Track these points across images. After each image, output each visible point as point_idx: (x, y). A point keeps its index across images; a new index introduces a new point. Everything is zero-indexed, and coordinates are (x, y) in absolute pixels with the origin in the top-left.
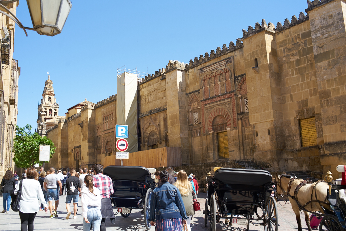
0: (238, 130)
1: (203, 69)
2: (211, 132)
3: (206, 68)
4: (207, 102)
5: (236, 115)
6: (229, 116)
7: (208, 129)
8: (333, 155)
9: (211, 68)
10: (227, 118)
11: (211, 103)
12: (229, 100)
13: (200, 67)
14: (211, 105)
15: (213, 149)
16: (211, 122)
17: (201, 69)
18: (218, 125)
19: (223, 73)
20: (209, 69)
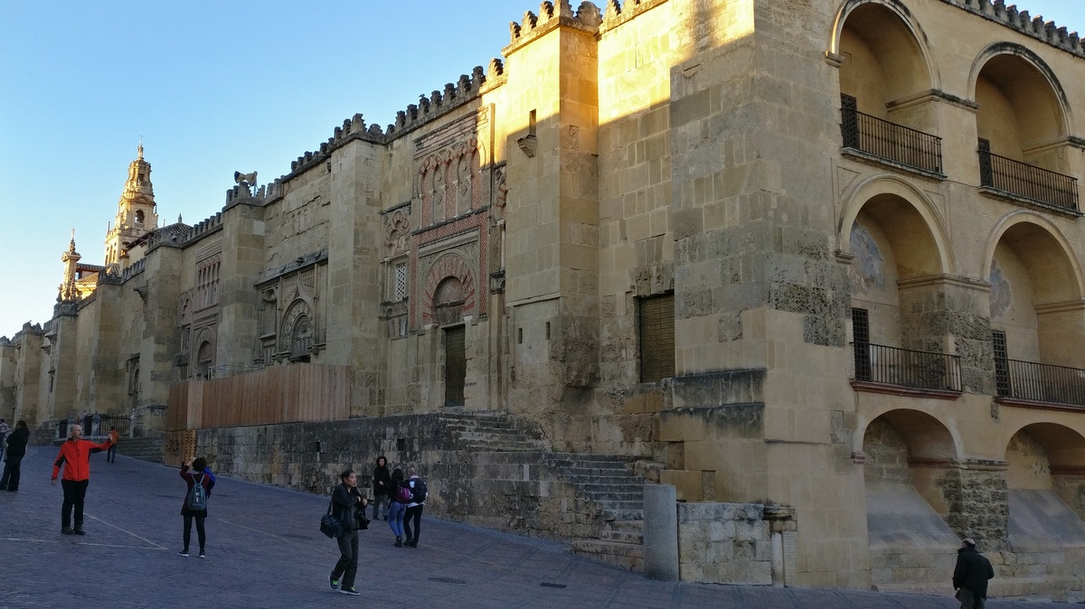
0: (490, 323)
1: (422, 141)
2: (428, 327)
3: (429, 138)
4: (427, 237)
5: (488, 279)
6: (472, 279)
7: (424, 316)
8: (691, 413)
9: (440, 138)
10: (468, 286)
11: (434, 242)
12: (474, 234)
13: (417, 134)
14: (433, 246)
15: (429, 377)
16: (429, 297)
17: (418, 142)
18: (446, 305)
19: (467, 152)
20: (436, 139)
